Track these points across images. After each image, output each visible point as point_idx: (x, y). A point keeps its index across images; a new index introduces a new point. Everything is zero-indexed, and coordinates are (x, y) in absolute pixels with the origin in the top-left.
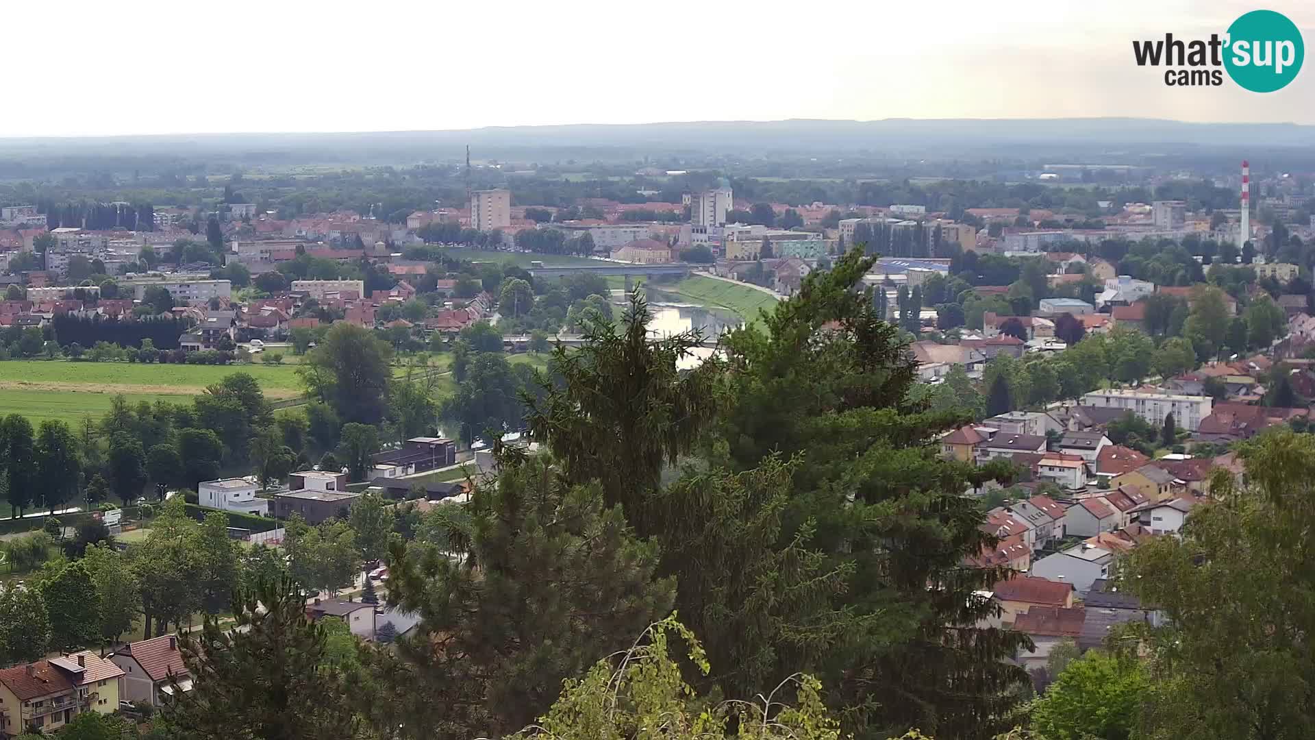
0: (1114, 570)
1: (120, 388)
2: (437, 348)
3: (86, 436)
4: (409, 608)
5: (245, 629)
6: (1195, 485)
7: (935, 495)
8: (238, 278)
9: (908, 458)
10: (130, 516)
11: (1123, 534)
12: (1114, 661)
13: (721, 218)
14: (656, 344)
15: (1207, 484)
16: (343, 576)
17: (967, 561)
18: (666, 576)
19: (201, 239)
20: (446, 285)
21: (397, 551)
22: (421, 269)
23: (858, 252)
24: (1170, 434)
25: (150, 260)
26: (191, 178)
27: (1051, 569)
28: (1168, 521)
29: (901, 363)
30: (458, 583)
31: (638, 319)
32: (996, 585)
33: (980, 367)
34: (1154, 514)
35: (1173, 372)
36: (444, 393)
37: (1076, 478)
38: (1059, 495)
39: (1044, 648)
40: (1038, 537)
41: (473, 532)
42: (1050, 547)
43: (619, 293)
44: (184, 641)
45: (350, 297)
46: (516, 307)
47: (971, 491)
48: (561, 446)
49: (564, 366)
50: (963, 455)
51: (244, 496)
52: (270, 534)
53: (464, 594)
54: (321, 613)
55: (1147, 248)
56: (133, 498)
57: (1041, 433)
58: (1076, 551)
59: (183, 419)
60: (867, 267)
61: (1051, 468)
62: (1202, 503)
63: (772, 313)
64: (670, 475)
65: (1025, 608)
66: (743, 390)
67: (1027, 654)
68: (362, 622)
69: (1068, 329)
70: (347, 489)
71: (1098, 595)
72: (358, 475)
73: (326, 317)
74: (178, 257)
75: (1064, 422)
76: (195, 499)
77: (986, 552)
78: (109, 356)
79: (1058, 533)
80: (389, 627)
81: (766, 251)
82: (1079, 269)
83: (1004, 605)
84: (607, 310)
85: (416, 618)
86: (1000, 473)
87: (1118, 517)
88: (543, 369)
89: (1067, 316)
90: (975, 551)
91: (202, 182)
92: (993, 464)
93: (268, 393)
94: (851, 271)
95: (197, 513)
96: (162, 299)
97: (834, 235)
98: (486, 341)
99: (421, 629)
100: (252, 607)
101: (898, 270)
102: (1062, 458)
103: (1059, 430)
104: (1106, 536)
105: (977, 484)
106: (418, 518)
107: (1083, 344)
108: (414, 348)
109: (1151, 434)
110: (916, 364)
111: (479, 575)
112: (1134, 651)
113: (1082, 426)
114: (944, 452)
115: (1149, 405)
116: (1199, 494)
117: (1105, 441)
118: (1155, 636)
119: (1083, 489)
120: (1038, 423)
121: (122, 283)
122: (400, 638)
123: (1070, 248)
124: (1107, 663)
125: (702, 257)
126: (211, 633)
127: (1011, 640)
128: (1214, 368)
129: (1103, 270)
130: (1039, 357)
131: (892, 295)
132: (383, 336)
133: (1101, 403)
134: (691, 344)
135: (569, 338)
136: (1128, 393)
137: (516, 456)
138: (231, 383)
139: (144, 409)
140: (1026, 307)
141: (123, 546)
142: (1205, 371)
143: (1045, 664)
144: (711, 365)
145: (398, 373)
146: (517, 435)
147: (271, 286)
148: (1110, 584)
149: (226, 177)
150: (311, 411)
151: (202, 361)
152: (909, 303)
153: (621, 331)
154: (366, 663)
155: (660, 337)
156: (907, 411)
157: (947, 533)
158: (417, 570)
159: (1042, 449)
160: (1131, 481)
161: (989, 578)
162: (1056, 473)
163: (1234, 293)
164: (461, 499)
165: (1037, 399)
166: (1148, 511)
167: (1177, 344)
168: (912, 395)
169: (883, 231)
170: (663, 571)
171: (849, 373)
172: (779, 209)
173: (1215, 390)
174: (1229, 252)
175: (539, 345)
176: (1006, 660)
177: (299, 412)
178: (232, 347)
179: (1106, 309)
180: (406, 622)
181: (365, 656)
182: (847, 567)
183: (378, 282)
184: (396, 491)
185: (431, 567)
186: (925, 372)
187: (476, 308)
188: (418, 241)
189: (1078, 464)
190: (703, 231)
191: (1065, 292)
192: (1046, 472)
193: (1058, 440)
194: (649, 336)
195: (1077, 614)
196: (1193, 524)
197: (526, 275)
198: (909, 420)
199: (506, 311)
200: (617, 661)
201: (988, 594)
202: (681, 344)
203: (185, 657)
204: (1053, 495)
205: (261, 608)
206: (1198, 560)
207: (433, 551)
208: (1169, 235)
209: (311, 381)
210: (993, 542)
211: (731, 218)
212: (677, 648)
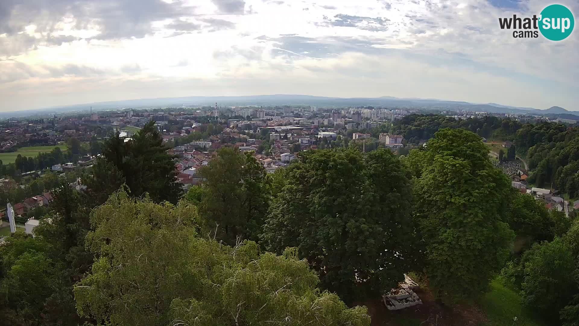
0: (197, 172)
1: (40, 151)
2: (87, 141)
3: (35, 159)
4: (85, 185)
5: (60, 190)
6: (209, 157)
7: (167, 161)
8: (56, 131)
9: (161, 155)
10: (43, 172)
11: (198, 166)
12: (198, 187)
13: (131, 116)
14: (121, 138)
15: (211, 157)
16: (74, 180)
17: (173, 171)
18: (124, 177)
19: (51, 124)
20: (88, 130)
21: (82, 175)
22: (84, 127)
23: (153, 120)
24: (205, 149)
25: (43, 128)
26: (49, 114)
27: (186, 172)
28: (205, 163)
29: (160, 139)
30: (92, 180)
31: (118, 133)
32: (178, 175)
33: (173, 139)
34: (203, 162)
35: (205, 139)
36: (89, 148)
37: (190, 157)
38: (187, 159)
39: (186, 185)
40: (184, 167)
41: (94, 171)
42: (186, 168)
43: (115, 129)
44: (51, 193)
45: (73, 133)
46: (99, 133)
47: (172, 160)
48: (107, 156)
49: (107, 143)
50: (172, 154)
51: (59, 168)
52: (63, 174)
53: (93, 182)
54: (71, 187)
55: (200, 118)
56: (42, 169)
57: (184, 149)
58: (190, 169)
59: (49, 155)
60: (154, 123)
61: (186, 155)
62: (210, 160)
63: (139, 132)
64: (124, 159)
65: (182, 179)
66: (135, 145)
67: (183, 186)
68: (78, 188)
69: (188, 132)
70: (75, 165)
71: (194, 176)
72: (75, 163)
73: (70, 136)
74: (47, 128)
75: (187, 147)
76: (51, 169)
77: (176, 170)
78: (38, 146)
79: (187, 166)
80: (82, 188)
81: (138, 121)
82: (189, 122)
83: (179, 178)
84: (113, 132)
85: (86, 187)
86: (176, 156)
87: (197, 163)
88: (103, 143)
89: (187, 130)
90: (174, 170)
91: (51, 114)
92: (176, 155)
93: (61, 150)
94: (152, 123)
95: (52, 171)
96: (45, 135)
97: (149, 118)
98: (94, 139)
99: (87, 188)
100: (61, 187)
101: (159, 123)
102: (187, 153)
103: (187, 149)
104: (195, 166)
105: (173, 159)
106: (85, 170)
107: (190, 135)
108: (84, 140)
109: (202, 149)
110: (163, 139)
111: (95, 179)
112: (201, 185)
113: (190, 148)
114: (168, 153)
115: (201, 144)
116: (210, 158)
117: (194, 150)
118: (204, 183)
119: (191, 159)
120: (183, 148)
121: (40, 133)
122: (83, 190)
123: (188, 118)
124: (197, 187)
125: (129, 123)
126: (55, 191)
127: (181, 184)
128: (211, 137)
129: (193, 121)
130: (183, 137)
131: (159, 127)
132: (78, 139)
133: (193, 144)
134: (126, 137)
135: (107, 138)
136: (198, 142)
137: (100, 158)
138: (56, 148)
139: (43, 154)
140: (181, 128)
141: (41, 177)
142: (210, 138)
143: (186, 188)
144: (130, 140)
145: (81, 145)
146: (100, 155)
147: (62, 132)
148: (196, 174)
149: (54, 114)
150: (69, 152)
151: (51, 145)
152: (162, 129)
153: (115, 136)
154: (79, 195)
155: (121, 136)
156: (161, 147)
157: (169, 167)
158: (86, 178)
159: (184, 152)
160: (199, 157)
161: (177, 174)
162: (186, 156)
163: (215, 125)
164: (91, 166)
165: (182, 144)
166: (202, 161)
167: (205, 134)
168: (162, 144)
169: (157, 117)
170: (124, 176)
171: (152, 141)
172: (140, 114)
173: (212, 141)
174: (214, 117)
175: (103, 139)
176: (180, 188)
177: (66, 153)
178: (56, 142)
179: (194, 128)
180: (85, 187)
181: (78, 194)
182: (153, 173)
183: (78, 130)
184: (81, 165)
185: (87, 178)
186: (164, 140)
187: (92, 133)
188: (83, 123)
189: (190, 155)
190: (128, 118)
191: (187, 126)
192: (185, 156)
193: (187, 150)
194: (120, 136)
195: (191, 179)
196: (210, 163)
197: (100, 127)
198: (162, 148)
199: (97, 134)
200: (117, 192)
201: (176, 177)
202: (125, 138)
203: (52, 196)
204: (186, 160)
205: (62, 186)
206: (210, 169)
207: (88, 175)
208: (203, 115)
209: (68, 147)
210: (177, 168)
211: (133, 116)
212: (125, 189)
